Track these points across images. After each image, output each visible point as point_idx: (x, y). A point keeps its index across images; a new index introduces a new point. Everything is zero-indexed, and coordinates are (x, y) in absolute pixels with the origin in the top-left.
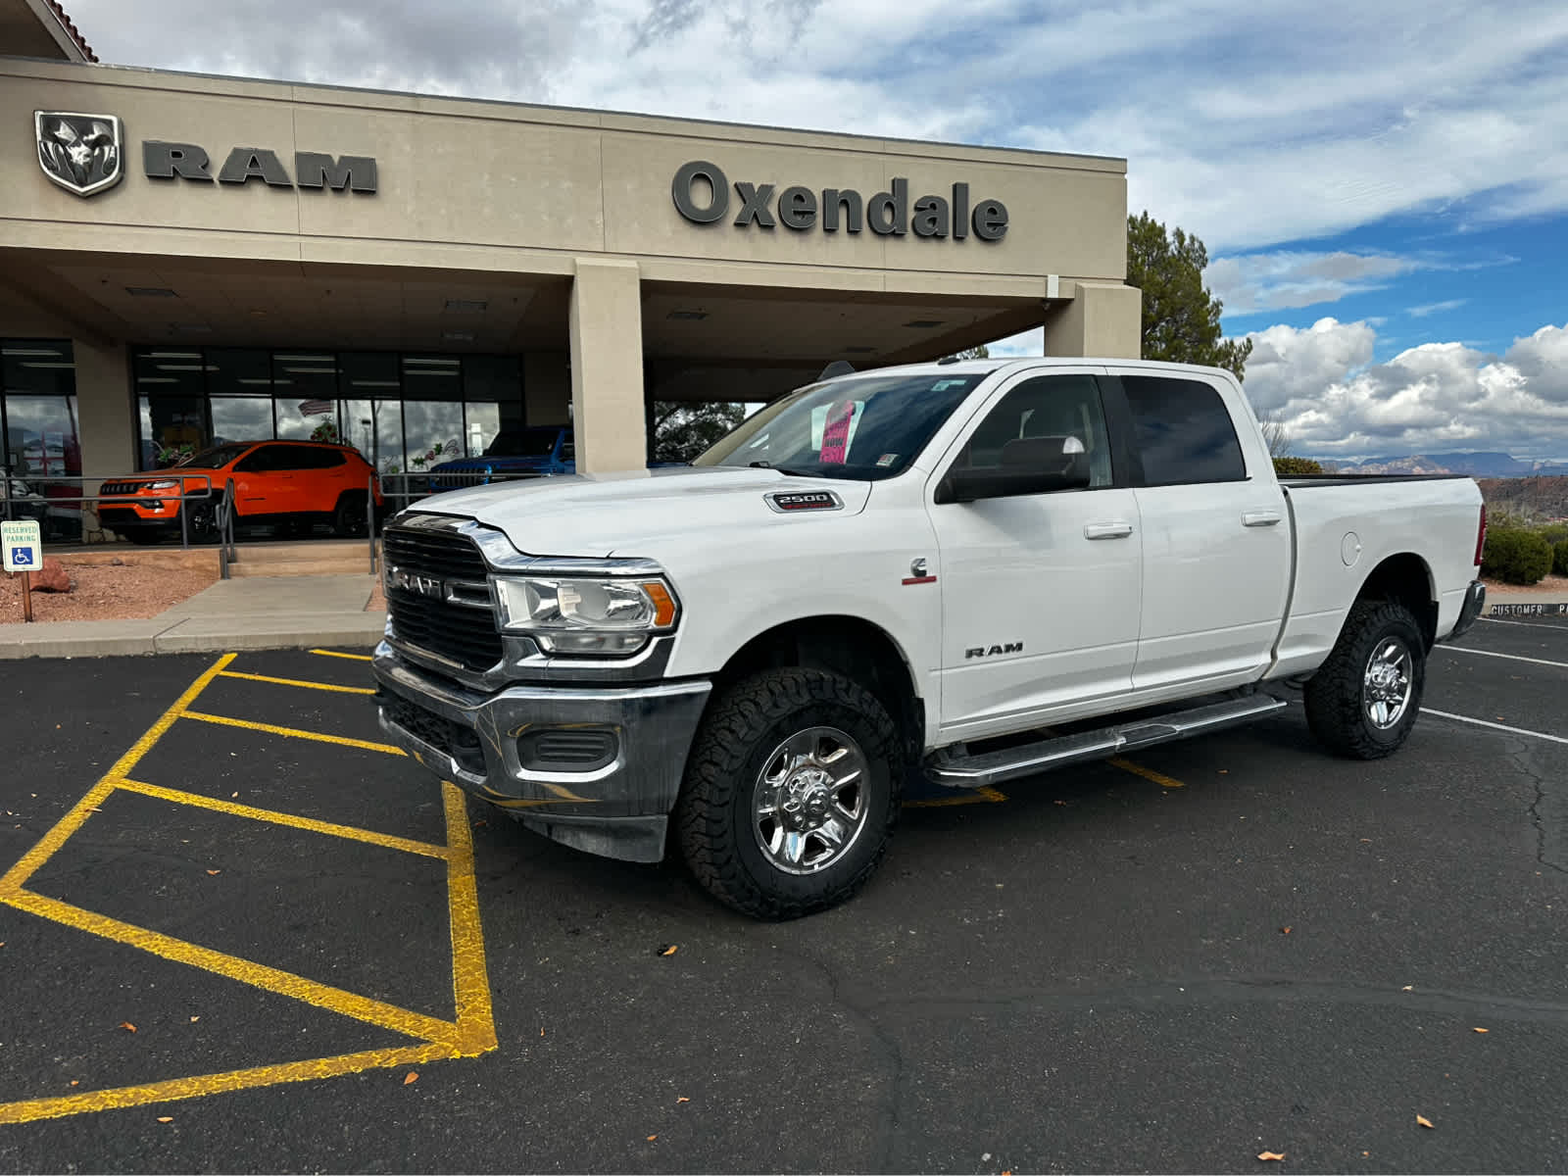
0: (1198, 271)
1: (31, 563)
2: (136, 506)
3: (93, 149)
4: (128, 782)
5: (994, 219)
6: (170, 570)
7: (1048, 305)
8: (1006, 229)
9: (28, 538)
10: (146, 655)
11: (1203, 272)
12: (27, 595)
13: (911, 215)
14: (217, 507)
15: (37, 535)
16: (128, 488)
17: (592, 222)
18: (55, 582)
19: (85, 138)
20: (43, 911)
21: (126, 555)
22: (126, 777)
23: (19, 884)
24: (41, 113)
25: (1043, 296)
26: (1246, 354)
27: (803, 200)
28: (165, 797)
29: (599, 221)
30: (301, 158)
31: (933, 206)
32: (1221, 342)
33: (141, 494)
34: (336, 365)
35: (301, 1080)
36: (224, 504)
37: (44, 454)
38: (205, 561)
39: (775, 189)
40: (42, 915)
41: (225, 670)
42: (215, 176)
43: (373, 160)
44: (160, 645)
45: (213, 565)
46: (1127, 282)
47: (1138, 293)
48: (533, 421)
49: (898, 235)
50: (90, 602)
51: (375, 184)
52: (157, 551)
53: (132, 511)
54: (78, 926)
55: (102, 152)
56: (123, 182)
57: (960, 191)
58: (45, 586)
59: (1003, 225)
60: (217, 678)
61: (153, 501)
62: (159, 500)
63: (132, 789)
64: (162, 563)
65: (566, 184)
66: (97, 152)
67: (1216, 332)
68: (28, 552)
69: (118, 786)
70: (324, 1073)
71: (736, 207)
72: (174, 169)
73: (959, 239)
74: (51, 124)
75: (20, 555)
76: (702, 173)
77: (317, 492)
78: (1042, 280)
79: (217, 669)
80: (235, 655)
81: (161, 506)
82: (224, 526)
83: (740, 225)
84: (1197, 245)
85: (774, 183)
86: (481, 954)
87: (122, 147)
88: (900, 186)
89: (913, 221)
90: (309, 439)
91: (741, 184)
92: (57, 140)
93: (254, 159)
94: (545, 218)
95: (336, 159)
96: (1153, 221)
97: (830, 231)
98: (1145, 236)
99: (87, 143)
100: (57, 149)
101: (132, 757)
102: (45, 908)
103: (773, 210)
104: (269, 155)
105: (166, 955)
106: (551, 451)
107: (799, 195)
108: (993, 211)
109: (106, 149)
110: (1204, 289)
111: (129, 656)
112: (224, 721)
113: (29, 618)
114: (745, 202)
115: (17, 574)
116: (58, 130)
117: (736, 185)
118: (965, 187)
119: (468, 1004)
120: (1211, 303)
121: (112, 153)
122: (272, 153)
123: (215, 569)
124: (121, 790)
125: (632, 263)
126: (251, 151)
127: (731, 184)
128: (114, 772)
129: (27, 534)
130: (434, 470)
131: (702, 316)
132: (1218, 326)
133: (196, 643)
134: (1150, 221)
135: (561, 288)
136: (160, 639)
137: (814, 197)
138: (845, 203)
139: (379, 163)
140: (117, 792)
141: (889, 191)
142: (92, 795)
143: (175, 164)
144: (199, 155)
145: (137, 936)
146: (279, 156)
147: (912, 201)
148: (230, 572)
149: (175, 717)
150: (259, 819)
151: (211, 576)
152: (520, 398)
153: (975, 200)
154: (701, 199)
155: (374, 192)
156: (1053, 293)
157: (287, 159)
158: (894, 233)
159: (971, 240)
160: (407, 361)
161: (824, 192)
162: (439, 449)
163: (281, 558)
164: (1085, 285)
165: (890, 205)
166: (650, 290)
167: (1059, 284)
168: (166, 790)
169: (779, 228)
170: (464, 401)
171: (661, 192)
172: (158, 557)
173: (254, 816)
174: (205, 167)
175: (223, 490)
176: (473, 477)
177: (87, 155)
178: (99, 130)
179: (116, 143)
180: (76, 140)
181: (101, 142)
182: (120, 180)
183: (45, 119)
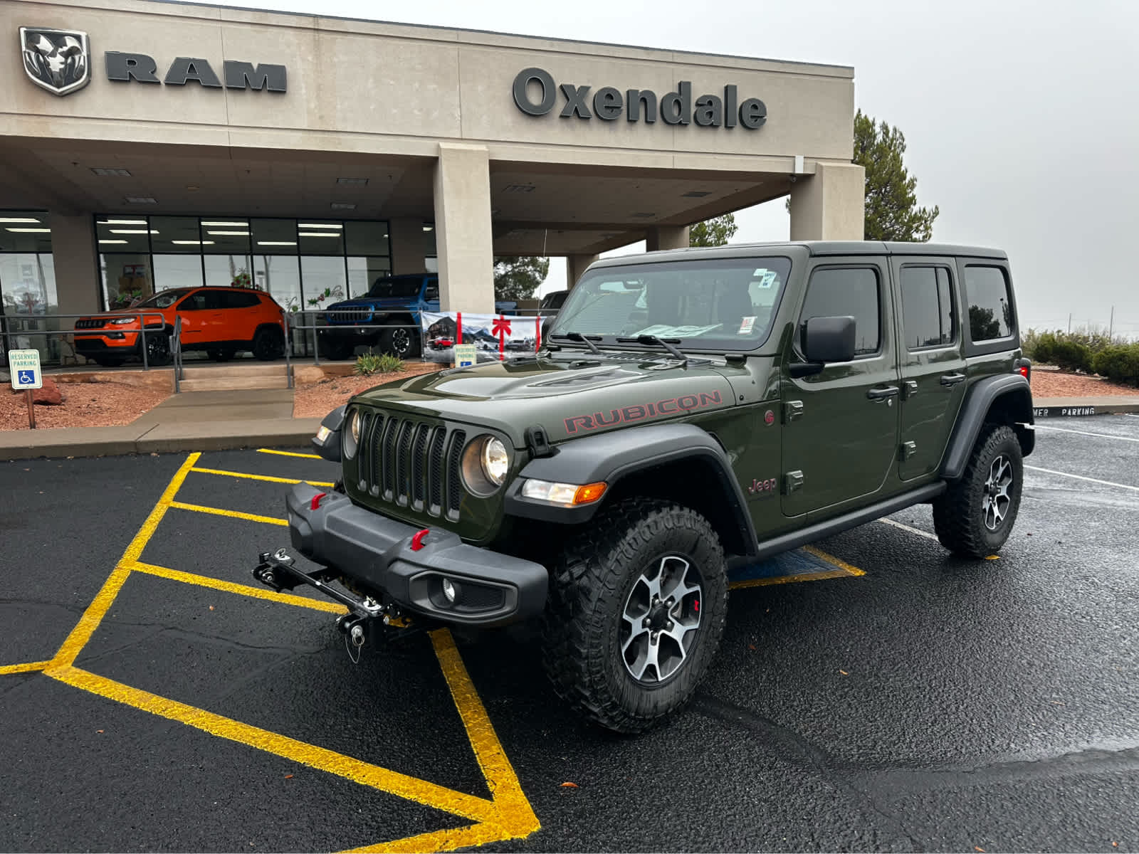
0: (898, 155)
1: (33, 382)
2: (104, 337)
3: (66, 59)
4: (141, 564)
5: (756, 113)
6: (135, 386)
7: (795, 179)
8: (765, 120)
9: (31, 363)
11: (902, 154)
12: (30, 407)
13: (693, 109)
14: (171, 337)
15: (37, 361)
16: (97, 324)
17: (452, 115)
18: (50, 397)
19: (60, 49)
20: (96, 688)
21: (100, 375)
22: (139, 560)
23: (71, 662)
24: (25, 29)
25: (790, 171)
26: (933, 217)
27: (612, 98)
28: (176, 579)
29: (457, 113)
30: (229, 66)
31: (710, 103)
32: (915, 209)
33: (106, 329)
34: (249, 229)
36: (174, 335)
37: (29, 298)
38: (162, 379)
39: (591, 90)
40: (96, 692)
42: (162, 76)
43: (284, 67)
44: (140, 446)
45: (168, 382)
46: (853, 162)
47: (862, 169)
49: (683, 125)
50: (79, 412)
51: (285, 86)
52: (124, 372)
53: (101, 342)
54: (131, 704)
55: (74, 60)
56: (90, 84)
57: (729, 91)
58: (43, 400)
59: (762, 117)
60: (190, 473)
61: (117, 333)
62: (121, 333)
63: (145, 572)
64: (129, 381)
65: (433, 86)
66: (69, 60)
67: (912, 201)
68: (30, 374)
69: (134, 569)
71: (560, 105)
72: (130, 74)
73: (728, 127)
74: (32, 37)
75: (25, 377)
76: (536, 78)
77: (242, 324)
78: (790, 160)
79: (189, 465)
80: (199, 453)
81: (123, 337)
82: (176, 351)
83: (564, 117)
84: (898, 135)
85: (589, 85)
86: (490, 727)
87: (89, 56)
88: (684, 87)
89: (696, 113)
90: (230, 285)
91: (565, 86)
92: (38, 51)
93: (192, 65)
94: (417, 112)
95: (255, 66)
96: (866, 116)
97: (632, 121)
98: (864, 129)
99: (62, 54)
100: (38, 59)
101: (139, 543)
103: (589, 106)
104: (204, 63)
105: (214, 733)
106: (418, 293)
107: (609, 94)
108: (755, 107)
109: (77, 57)
110: (903, 168)
112: (206, 510)
113: (33, 425)
114: (568, 100)
115: (22, 391)
116: (38, 43)
117: (561, 87)
118: (735, 87)
119: (497, 781)
120: (907, 181)
121: (82, 63)
122: (206, 61)
123: (169, 385)
124: (136, 572)
125: (483, 147)
126: (189, 60)
127: (558, 86)
128: (127, 556)
129: (31, 360)
130: (330, 308)
131: (532, 189)
132: (914, 197)
133: (168, 445)
134: (863, 116)
135: (429, 166)
136: (140, 442)
137: (619, 94)
138: (644, 100)
139: (288, 69)
140: (134, 574)
141: (676, 91)
142: (114, 577)
143: (131, 69)
144: (149, 63)
145: (184, 713)
146: (211, 63)
147: (694, 99)
148: (181, 387)
149: (166, 507)
150: (258, 597)
151: (167, 391)
152: (387, 254)
153: (742, 97)
154: (535, 97)
155: (285, 92)
156: (799, 170)
157: (217, 66)
158: (680, 123)
159: (738, 129)
160: (301, 226)
161: (628, 92)
162: (328, 293)
163: (218, 376)
164: (823, 164)
165: (678, 102)
166: (497, 168)
167: (804, 163)
168: (173, 571)
169: (594, 119)
170: (346, 256)
171: (505, 93)
172: (126, 376)
173: (254, 595)
174: (153, 72)
175: (173, 325)
176: (360, 314)
177: (62, 63)
178: (71, 42)
179: (84, 53)
180: (53, 52)
181: (72, 52)
182: (88, 83)
183: (28, 34)
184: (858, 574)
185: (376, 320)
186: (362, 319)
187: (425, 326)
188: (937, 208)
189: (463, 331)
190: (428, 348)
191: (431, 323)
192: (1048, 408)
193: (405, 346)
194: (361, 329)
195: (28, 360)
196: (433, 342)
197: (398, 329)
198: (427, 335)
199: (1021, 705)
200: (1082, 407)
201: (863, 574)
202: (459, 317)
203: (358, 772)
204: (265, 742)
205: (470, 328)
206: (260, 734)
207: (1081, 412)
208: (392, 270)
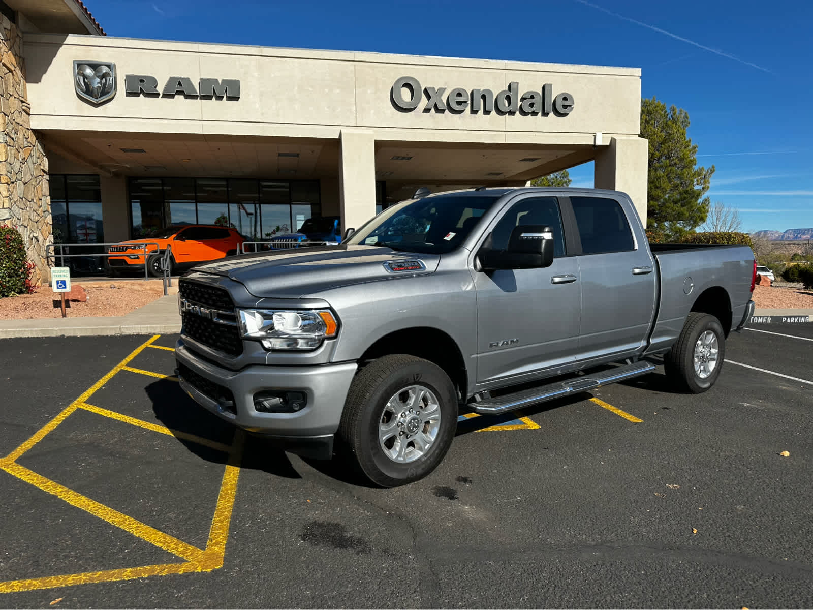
1: (65, 288)
2: (127, 259)
3: (101, 79)
4: (85, 404)
5: (566, 103)
6: (139, 291)
7: (596, 149)
8: (573, 107)
9: (64, 276)
10: (116, 335)
11: (686, 129)
13: (519, 102)
14: (162, 259)
15: (68, 274)
17: (350, 110)
18: (79, 297)
19: (98, 74)
20: (21, 475)
21: (118, 283)
22: (85, 402)
23: (14, 460)
24: (77, 62)
25: (593, 143)
26: (711, 174)
27: (461, 96)
28: (100, 413)
29: (353, 109)
30: (204, 82)
32: (696, 168)
33: (129, 252)
34: (227, 186)
35: (115, 580)
36: (165, 257)
37: (86, 231)
38: (155, 287)
39: (446, 90)
40: (19, 477)
41: (151, 344)
42: (160, 89)
43: (238, 81)
44: (123, 330)
45: (160, 288)
46: (640, 136)
48: (325, 214)
49: (512, 113)
50: (96, 307)
51: (239, 94)
52: (133, 281)
53: (124, 261)
54: (35, 484)
55: (106, 80)
56: (115, 97)
57: (546, 88)
58: (74, 299)
59: (570, 106)
60: (147, 348)
61: (134, 256)
62: (137, 255)
63: (85, 409)
64: (135, 287)
65: (337, 91)
66: (103, 81)
67: (692, 162)
68: (64, 282)
69: (80, 407)
70: (128, 576)
71: (424, 102)
72: (141, 88)
73: (545, 114)
75: (60, 284)
76: (407, 83)
78: (592, 136)
79: (148, 344)
80: (160, 336)
81: (138, 258)
82: (166, 268)
83: (427, 110)
85: (446, 87)
86: (230, 510)
87: (116, 78)
88: (513, 86)
89: (521, 104)
90: (213, 224)
91: (428, 88)
93: (180, 82)
94: (326, 109)
95: (220, 81)
97: (474, 112)
99: (99, 77)
100: (84, 81)
101: (91, 391)
102: (22, 473)
103: (444, 101)
104: (188, 80)
105: (72, 503)
107: (459, 93)
108: (565, 99)
109: (108, 79)
110: (687, 139)
111: (107, 336)
112: (142, 372)
113: (65, 315)
114: (430, 98)
115: (60, 293)
116: (85, 70)
117: (425, 89)
118: (551, 85)
119: (214, 540)
120: (690, 148)
121: (111, 82)
123: (160, 290)
124: (81, 408)
125: (370, 131)
126: (178, 78)
127: (423, 88)
128: (79, 399)
129: (64, 274)
131: (410, 158)
132: (695, 159)
133: (141, 329)
135: (335, 145)
136: (123, 328)
137: (467, 93)
138: (484, 97)
139: (241, 82)
140: (78, 410)
141: (507, 89)
142: (65, 411)
143: (141, 86)
144: (153, 81)
146: (191, 80)
147: (520, 95)
148: (168, 292)
149: (119, 369)
151: (158, 294)
152: (319, 202)
153: (555, 93)
154: (406, 94)
155: (239, 98)
156: (599, 142)
157: (195, 81)
158: (510, 111)
159: (552, 115)
160: (264, 184)
161: (472, 91)
164: (617, 137)
165: (508, 98)
166: (379, 145)
167: (603, 137)
168: (101, 409)
169: (447, 111)
170: (291, 204)
171: (386, 97)
172: (133, 284)
174: (155, 87)
175: (166, 250)
176: (291, 244)
177: (99, 83)
178: (105, 69)
179: (113, 76)
180: (93, 75)
181: (105, 76)
182: (114, 95)
183: (78, 65)
184: (534, 428)
188: (713, 167)
195: (62, 274)
201: (538, 427)
208: (320, 214)
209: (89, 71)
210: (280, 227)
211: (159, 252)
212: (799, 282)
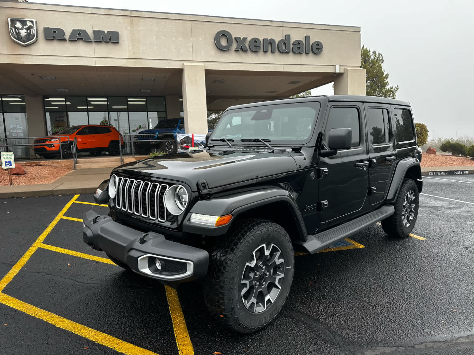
0: (381, 64)
1: (11, 166)
2: (46, 147)
4: (43, 245)
5: (318, 47)
6: (57, 167)
7: (336, 75)
8: (322, 50)
9: (10, 158)
11: (382, 64)
12: (10, 176)
13: (291, 46)
14: (72, 146)
15: (13, 157)
16: (43, 141)
17: (189, 51)
18: (20, 172)
19: (25, 27)
20: (10, 303)
21: (43, 162)
22: (43, 243)
24: (10, 19)
25: (334, 72)
26: (396, 90)
27: (257, 42)
28: (56, 251)
29: (191, 50)
30: (95, 32)
31: (299, 43)
32: (388, 87)
33: (47, 143)
34: (107, 101)
36: (73, 145)
37: (17, 131)
38: (68, 164)
39: (247, 39)
40: (9, 305)
41: (76, 201)
42: (67, 37)
43: (118, 32)
44: (54, 192)
45: (71, 165)
46: (361, 67)
47: (365, 70)
48: (170, 117)
50: (31, 178)
51: (118, 40)
52: (53, 161)
53: (44, 148)
54: (22, 311)
55: (30, 31)
56: (37, 41)
57: (307, 38)
58: (16, 173)
60: (73, 204)
61: (51, 145)
62: (53, 145)
63: (44, 248)
64: (55, 165)
65: (181, 39)
66: (29, 31)
67: (387, 84)
68: (10, 162)
69: (40, 246)
71: (235, 46)
72: (54, 36)
73: (307, 54)
74: (13, 22)
75: (7, 163)
76: (224, 34)
77: (103, 140)
78: (334, 67)
79: (74, 200)
80: (79, 195)
81: (54, 146)
82: (74, 152)
83: (236, 51)
84: (380, 56)
85: (247, 37)
86: (184, 323)
87: (37, 29)
88: (288, 37)
89: (292, 48)
90: (99, 124)
91: (237, 37)
92: (16, 28)
93: (79, 32)
94: (174, 50)
95: (106, 32)
96: (366, 48)
97: (265, 52)
98: (365, 54)
99: (25, 29)
100: (15, 31)
101: (44, 235)
103: (247, 46)
104: (85, 31)
105: (57, 325)
106: (176, 126)
107: (256, 41)
108: (318, 45)
109: (32, 30)
110: (383, 70)
113: (11, 184)
114: (238, 43)
115: (7, 169)
116: (16, 24)
117: (235, 38)
118: (309, 37)
120: (384, 75)
121: (34, 32)
124: (40, 248)
125: (202, 64)
126: (78, 30)
127: (233, 37)
128: (37, 241)
129: (9, 156)
130: (140, 133)
131: (224, 82)
132: (388, 82)
133: (66, 192)
134: (365, 48)
135: (179, 73)
136: (54, 190)
137: (260, 41)
138: (270, 43)
139: (120, 33)
140: (39, 249)
141: (284, 39)
142: (30, 250)
143: (54, 34)
144: (62, 32)
145: (46, 316)
146: (87, 31)
147: (292, 42)
148: (76, 167)
149: (59, 219)
150: (90, 259)
151: (71, 169)
152: (165, 110)
153: (312, 41)
154: (224, 42)
155: (118, 43)
156: (338, 71)
157: (90, 32)
158: (286, 52)
159: (311, 54)
160: (129, 99)
161: (263, 40)
162: (140, 127)
163: (92, 162)
164: (348, 68)
165: (285, 43)
166: (208, 73)
167: (340, 68)
168: (56, 247)
169: (249, 51)
170: (147, 111)
171: (211, 40)
172: (53, 163)
173: (89, 258)
174: (64, 35)
175: (73, 141)
176: (152, 135)
177: (25, 33)
178: (29, 24)
179: (35, 28)
180: (22, 28)
181: (30, 28)
182: (36, 41)
183: (11, 21)
184: (361, 247)
185: (159, 138)
186: (153, 137)
187: (179, 140)
188: (397, 86)
189: (195, 142)
190: (180, 149)
191: (181, 139)
192: (447, 171)
193: (171, 149)
194: (152, 142)
196: (182, 147)
197: (168, 141)
198: (179, 144)
199: (437, 312)
200: (462, 171)
201: (363, 247)
202: (193, 136)
203: (119, 346)
204: (79, 330)
205: (197, 140)
206: (78, 326)
207: (462, 173)
208: (166, 117)
209: (18, 25)
210: (142, 126)
211: (69, 142)
212: (450, 151)
